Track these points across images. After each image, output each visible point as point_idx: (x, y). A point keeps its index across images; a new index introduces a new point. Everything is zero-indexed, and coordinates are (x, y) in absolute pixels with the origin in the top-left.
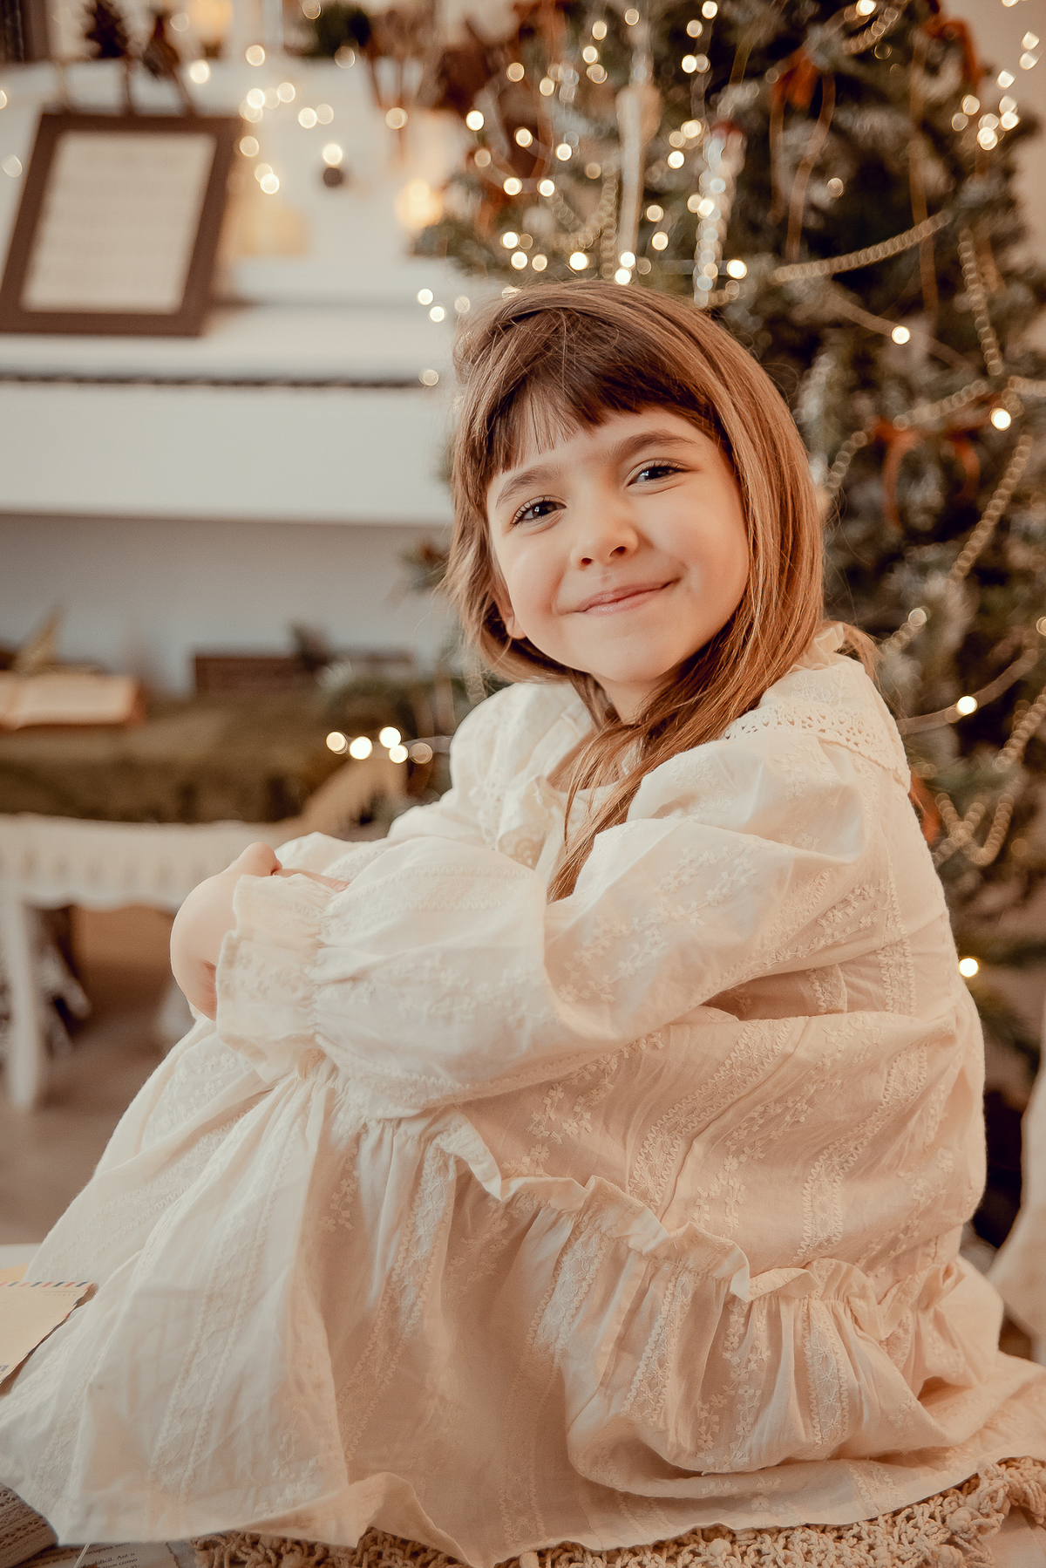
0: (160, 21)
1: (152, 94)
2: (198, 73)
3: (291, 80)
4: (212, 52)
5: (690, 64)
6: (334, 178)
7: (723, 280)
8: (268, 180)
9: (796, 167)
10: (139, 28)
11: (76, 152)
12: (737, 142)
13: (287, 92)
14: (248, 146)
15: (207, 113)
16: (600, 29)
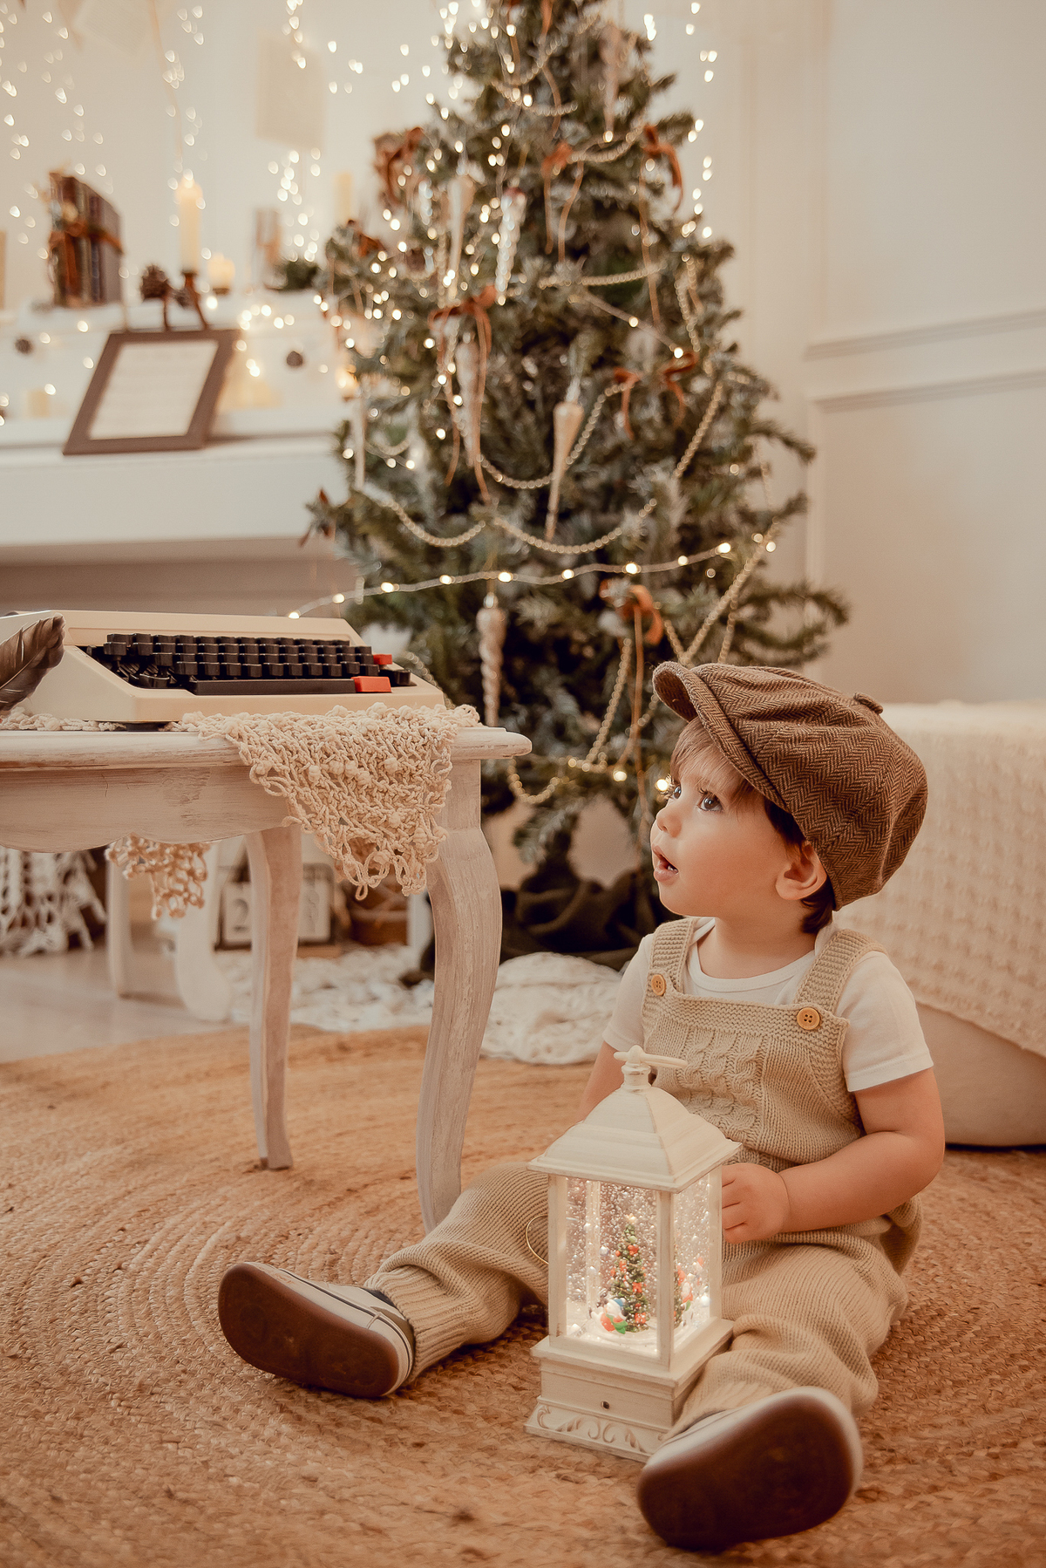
0: (189, 276)
1: (181, 317)
2: (211, 304)
3: (268, 303)
4: (221, 292)
5: (492, 161)
6: (295, 360)
7: (511, 286)
8: (254, 369)
9: (560, 210)
10: (177, 282)
11: (130, 355)
12: (522, 200)
13: (267, 311)
14: (241, 346)
15: (216, 327)
16: (438, 155)
